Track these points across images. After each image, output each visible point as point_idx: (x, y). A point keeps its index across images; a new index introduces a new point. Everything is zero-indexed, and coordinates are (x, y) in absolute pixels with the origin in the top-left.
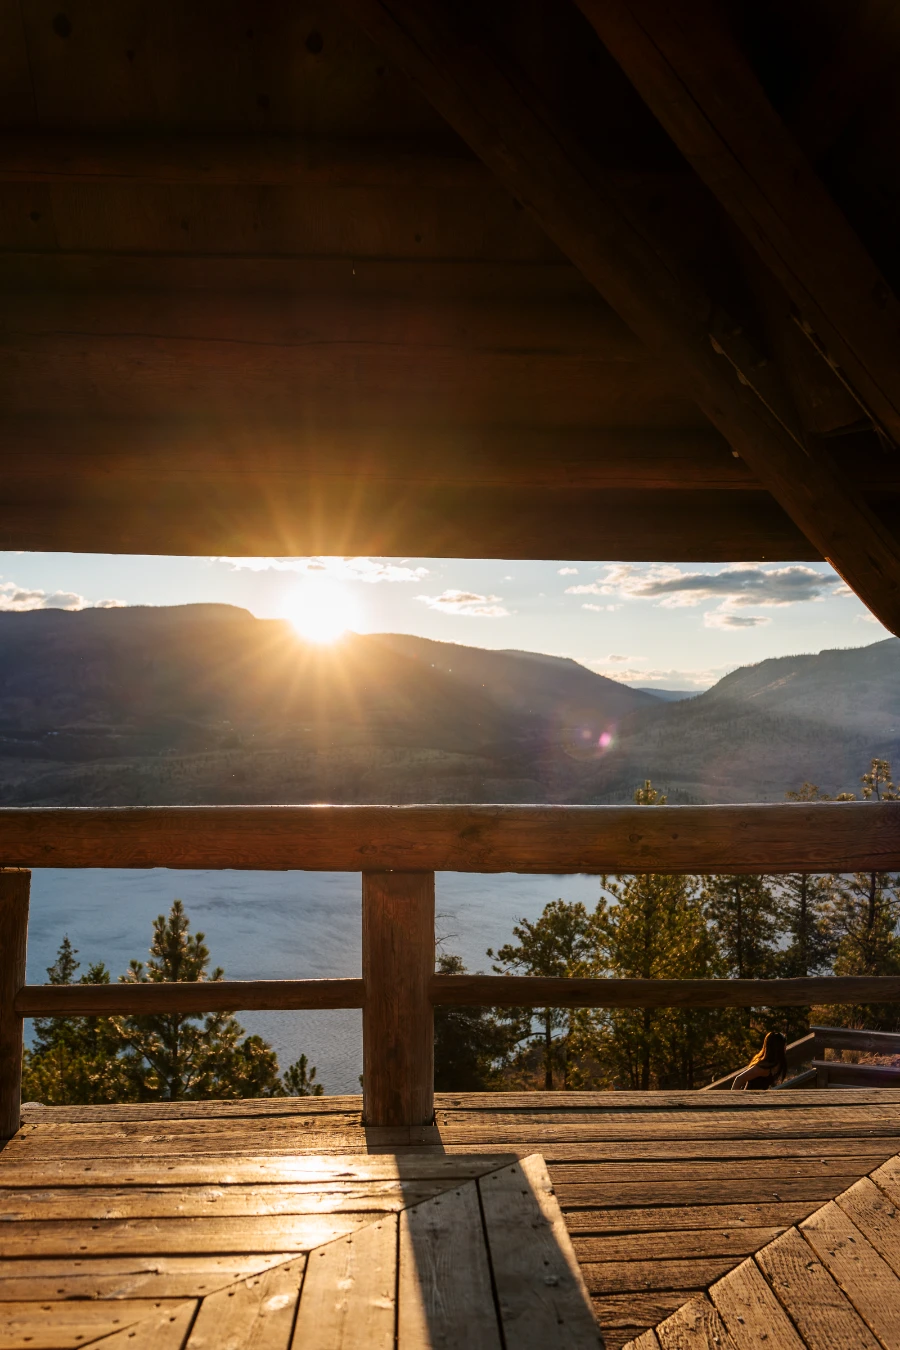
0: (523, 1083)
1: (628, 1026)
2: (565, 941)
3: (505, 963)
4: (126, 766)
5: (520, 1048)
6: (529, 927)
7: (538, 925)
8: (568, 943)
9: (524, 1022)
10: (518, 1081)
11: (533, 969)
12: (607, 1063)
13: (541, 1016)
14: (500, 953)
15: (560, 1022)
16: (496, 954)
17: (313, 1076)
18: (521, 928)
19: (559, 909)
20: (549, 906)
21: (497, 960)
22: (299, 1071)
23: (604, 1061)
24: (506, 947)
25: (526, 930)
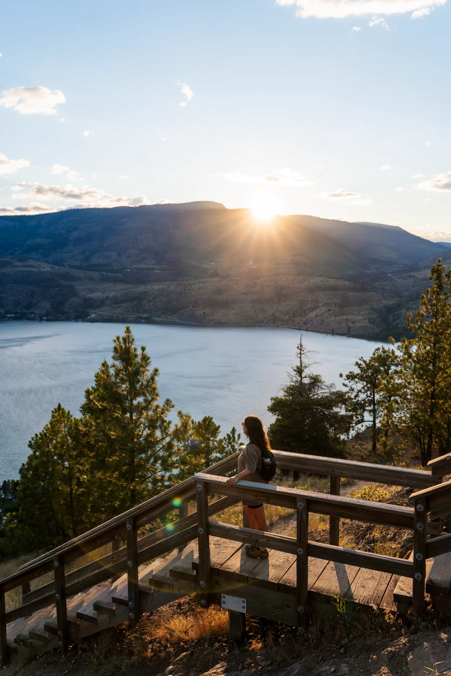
0: (359, 448)
1: (420, 414)
2: (385, 369)
3: (350, 382)
4: (163, 287)
5: (358, 428)
6: (365, 362)
7: (370, 360)
8: (387, 372)
9: (360, 414)
10: (356, 447)
11: (366, 385)
12: (404, 435)
13: (370, 411)
14: (347, 376)
15: (381, 415)
16: (344, 377)
17: (239, 438)
18: (360, 362)
19: (382, 352)
20: (376, 350)
21: (346, 380)
22: (231, 436)
23: (402, 434)
24: (351, 373)
25: (362, 363)
